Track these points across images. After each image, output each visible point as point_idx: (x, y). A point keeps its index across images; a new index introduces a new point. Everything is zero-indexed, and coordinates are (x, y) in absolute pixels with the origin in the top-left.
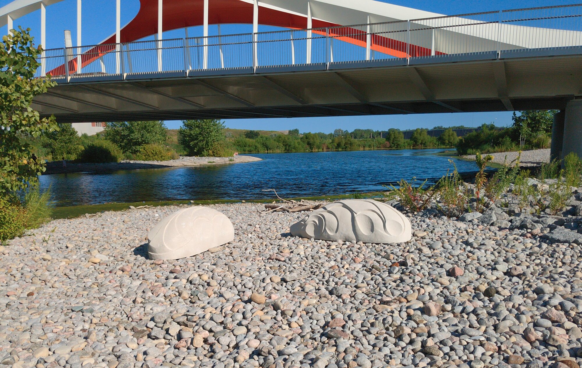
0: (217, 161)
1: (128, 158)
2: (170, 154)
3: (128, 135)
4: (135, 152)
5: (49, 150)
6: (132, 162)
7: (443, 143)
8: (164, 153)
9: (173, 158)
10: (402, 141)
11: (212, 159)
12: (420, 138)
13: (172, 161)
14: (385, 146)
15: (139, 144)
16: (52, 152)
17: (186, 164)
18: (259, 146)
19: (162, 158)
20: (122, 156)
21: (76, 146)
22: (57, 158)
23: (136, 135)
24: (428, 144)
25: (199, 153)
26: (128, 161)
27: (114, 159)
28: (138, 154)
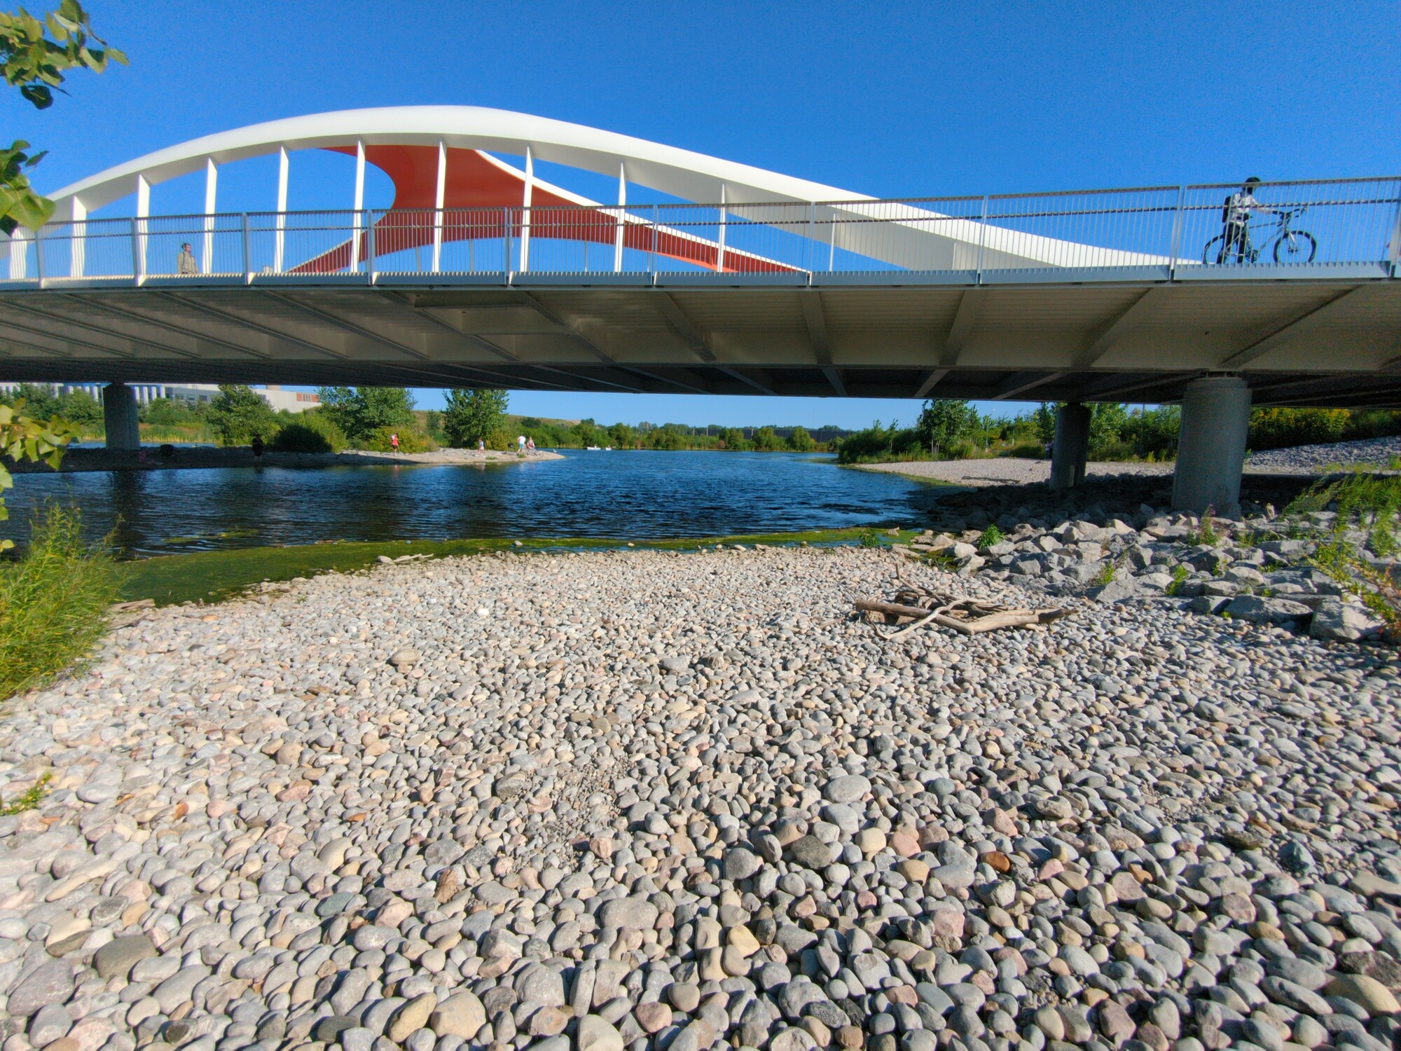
0: (499, 457)
1: (355, 446)
2: (425, 443)
3: (358, 411)
4: (367, 438)
5: (218, 427)
6: (361, 453)
7: (794, 446)
8: (415, 441)
9: (429, 449)
10: (741, 440)
11: (491, 453)
12: (765, 439)
13: (427, 454)
14: (719, 447)
15: (373, 425)
16: (223, 432)
17: (451, 459)
18: (548, 438)
19: (412, 449)
20: (346, 443)
21: (267, 425)
22: (231, 442)
23: (371, 413)
24: (774, 446)
25: (470, 444)
26: (354, 452)
27: (328, 448)
28: (372, 441)
